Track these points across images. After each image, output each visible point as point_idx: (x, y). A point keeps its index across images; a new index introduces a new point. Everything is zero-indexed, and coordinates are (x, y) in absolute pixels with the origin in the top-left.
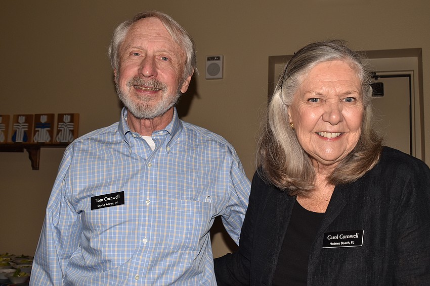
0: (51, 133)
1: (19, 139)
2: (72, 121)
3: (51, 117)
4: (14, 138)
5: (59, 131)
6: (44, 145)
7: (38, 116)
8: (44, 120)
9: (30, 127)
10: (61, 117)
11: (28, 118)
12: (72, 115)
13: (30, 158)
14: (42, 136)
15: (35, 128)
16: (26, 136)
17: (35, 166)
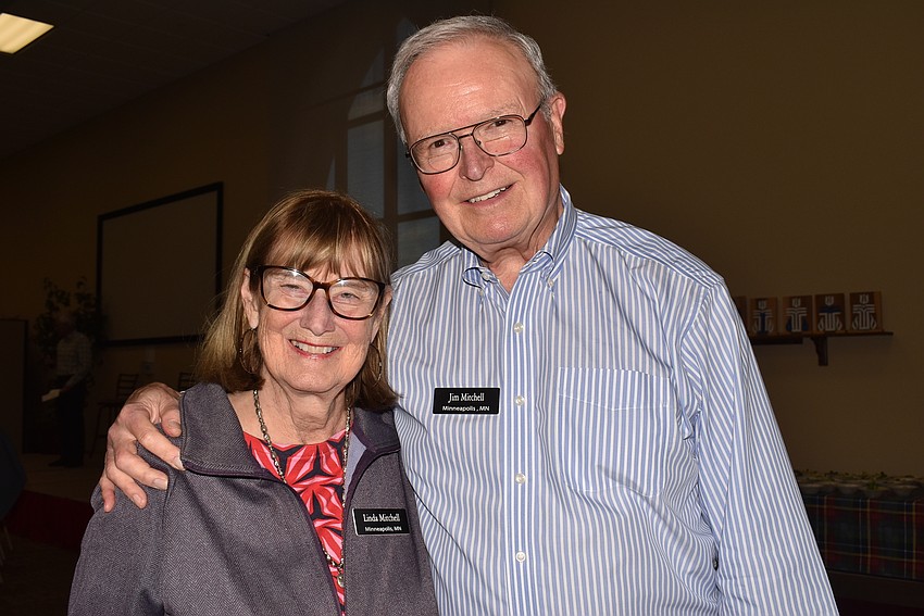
0: (842, 318)
1: (797, 329)
2: (872, 301)
3: (840, 297)
4: (789, 326)
5: (854, 316)
6: (833, 334)
7: (820, 298)
8: (830, 302)
9: (809, 312)
10: (855, 298)
11: (805, 301)
12: (871, 295)
13: (818, 351)
14: (830, 323)
15: (817, 314)
16: (806, 324)
17: (823, 361)
